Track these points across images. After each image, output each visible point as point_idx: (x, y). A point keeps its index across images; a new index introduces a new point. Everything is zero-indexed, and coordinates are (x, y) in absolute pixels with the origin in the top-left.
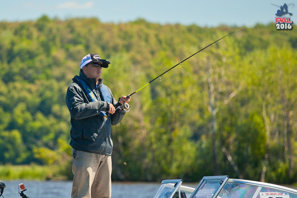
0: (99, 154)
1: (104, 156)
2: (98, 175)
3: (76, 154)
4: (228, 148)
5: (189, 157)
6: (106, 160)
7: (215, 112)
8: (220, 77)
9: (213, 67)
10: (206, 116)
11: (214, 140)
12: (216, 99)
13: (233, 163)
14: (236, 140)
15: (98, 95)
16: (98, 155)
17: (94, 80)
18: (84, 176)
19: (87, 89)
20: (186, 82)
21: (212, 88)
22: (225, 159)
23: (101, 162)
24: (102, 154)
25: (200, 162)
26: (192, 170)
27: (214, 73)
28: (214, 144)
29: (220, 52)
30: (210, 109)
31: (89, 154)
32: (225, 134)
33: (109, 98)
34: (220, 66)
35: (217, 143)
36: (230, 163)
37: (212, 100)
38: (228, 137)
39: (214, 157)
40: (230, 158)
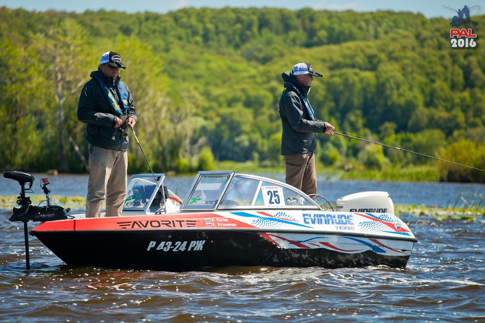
0: (116, 150)
1: (120, 152)
2: (114, 170)
3: (93, 149)
4: (74, 138)
5: (34, 147)
6: (123, 156)
7: (62, 102)
8: (67, 66)
9: (60, 55)
10: (53, 105)
11: (60, 130)
12: (63, 88)
13: (80, 154)
14: (82, 130)
15: (115, 92)
16: (114, 151)
17: (112, 78)
18: (99, 171)
19: (104, 87)
20: (32, 71)
21: (60, 76)
22: (72, 148)
23: (117, 158)
24: (118, 150)
25: (46, 151)
26: (38, 160)
27: (62, 61)
28: (61, 133)
29: (68, 39)
30: (57, 98)
31: (105, 150)
32: (72, 123)
33: (126, 96)
34: (68, 54)
35: (64, 132)
36: (76, 152)
37: (60, 89)
38: (75, 127)
39: (61, 147)
40: (77, 148)
